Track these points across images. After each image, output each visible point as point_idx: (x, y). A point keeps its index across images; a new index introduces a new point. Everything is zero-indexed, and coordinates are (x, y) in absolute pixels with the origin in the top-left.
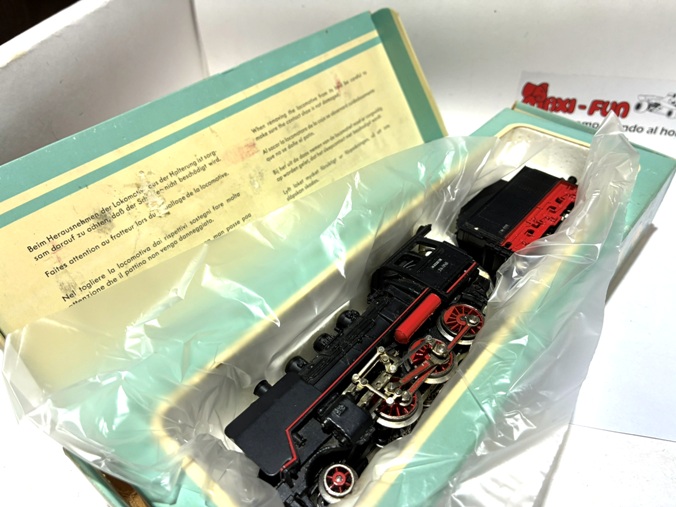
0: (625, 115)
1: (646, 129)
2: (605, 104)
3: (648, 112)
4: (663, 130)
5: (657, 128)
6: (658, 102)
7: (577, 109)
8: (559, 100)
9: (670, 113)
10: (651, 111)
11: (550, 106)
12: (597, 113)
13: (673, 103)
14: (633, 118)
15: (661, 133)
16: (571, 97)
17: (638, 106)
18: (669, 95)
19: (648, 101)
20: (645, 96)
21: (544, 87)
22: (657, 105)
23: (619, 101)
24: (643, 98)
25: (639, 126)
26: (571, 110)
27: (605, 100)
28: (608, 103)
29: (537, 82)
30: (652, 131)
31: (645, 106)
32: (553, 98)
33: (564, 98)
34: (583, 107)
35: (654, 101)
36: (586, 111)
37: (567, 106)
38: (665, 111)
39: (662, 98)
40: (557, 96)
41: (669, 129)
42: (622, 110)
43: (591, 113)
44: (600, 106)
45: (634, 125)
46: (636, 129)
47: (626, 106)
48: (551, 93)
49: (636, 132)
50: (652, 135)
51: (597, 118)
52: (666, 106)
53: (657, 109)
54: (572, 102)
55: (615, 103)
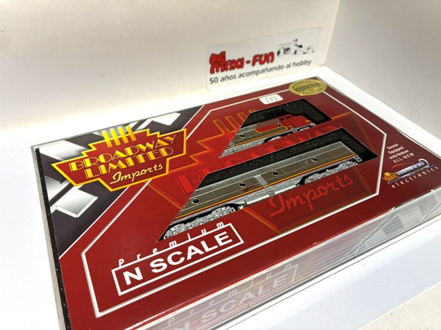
0: (272, 61)
1: (285, 66)
2: (260, 56)
3: (284, 55)
4: (294, 63)
5: (290, 64)
7: (245, 64)
8: (233, 61)
9: (295, 52)
10: (286, 54)
11: (229, 67)
12: (257, 63)
13: (296, 45)
14: (278, 61)
15: (293, 66)
16: (240, 57)
17: (279, 53)
18: (293, 41)
19: (283, 48)
20: (281, 45)
21: (223, 54)
22: (288, 49)
23: (268, 52)
24: (280, 47)
25: (281, 65)
26: (241, 66)
27: (260, 53)
28: (262, 55)
29: (218, 52)
30: (289, 66)
31: (282, 51)
32: (229, 61)
33: (236, 59)
34: (248, 62)
35: (286, 47)
36: (251, 64)
37: (239, 63)
38: (293, 51)
39: (290, 44)
40: (232, 59)
41: (296, 62)
42: (270, 58)
43: (253, 64)
44: (258, 58)
45: (278, 65)
46: (280, 67)
47: (272, 54)
48: (227, 58)
49: (280, 70)
50: (289, 69)
51: (258, 67)
52: (293, 48)
53: (288, 52)
54: (242, 60)
55: (266, 54)
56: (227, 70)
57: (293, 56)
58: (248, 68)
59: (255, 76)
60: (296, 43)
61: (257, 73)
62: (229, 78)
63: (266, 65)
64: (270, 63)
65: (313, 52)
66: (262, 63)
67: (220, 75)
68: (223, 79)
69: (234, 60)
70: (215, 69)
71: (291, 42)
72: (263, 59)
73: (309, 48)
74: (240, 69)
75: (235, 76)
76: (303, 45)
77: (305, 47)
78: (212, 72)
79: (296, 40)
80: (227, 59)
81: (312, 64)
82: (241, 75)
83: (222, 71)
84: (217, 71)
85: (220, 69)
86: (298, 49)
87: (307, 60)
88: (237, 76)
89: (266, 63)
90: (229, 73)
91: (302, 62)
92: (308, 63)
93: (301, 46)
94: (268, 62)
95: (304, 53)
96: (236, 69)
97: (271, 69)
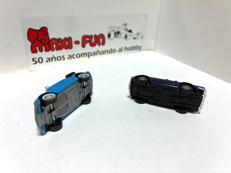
0: (103, 43)
1: (117, 50)
2: (90, 37)
3: (115, 39)
4: (125, 48)
5: (122, 48)
6: (119, 30)
7: (74, 45)
9: (126, 37)
10: (116, 37)
11: (55, 46)
12: (88, 45)
13: (126, 29)
14: (110, 44)
15: (125, 50)
16: (67, 37)
17: (109, 36)
18: (123, 25)
19: (113, 31)
20: (111, 28)
21: (44, 30)
22: (118, 33)
23: (98, 34)
24: (110, 29)
25: (113, 48)
26: (70, 47)
27: (90, 35)
28: (92, 36)
29: (38, 27)
30: (120, 50)
32: (54, 39)
33: (63, 38)
34: (77, 43)
35: (116, 31)
36: (80, 45)
37: (67, 43)
38: (123, 36)
39: (120, 27)
40: (57, 38)
41: (128, 47)
42: (101, 40)
43: (83, 46)
44: (88, 39)
45: (110, 49)
46: (112, 51)
47: (102, 36)
48: (52, 35)
49: (113, 53)
50: (121, 53)
51: (88, 48)
52: (123, 33)
53: (119, 35)
54: (69, 39)
55: (95, 36)
56: (53, 50)
57: (124, 40)
58: (77, 49)
59: (86, 58)
60: (126, 27)
61: (88, 55)
62: (56, 59)
63: (97, 48)
64: (101, 46)
65: (142, 37)
66: (93, 45)
67: (45, 55)
68: (49, 60)
69: (59, 39)
70: (37, 48)
71: (121, 25)
72: (93, 41)
73: (138, 34)
74: (69, 50)
75: (63, 57)
76: (133, 31)
77: (135, 32)
78: (34, 51)
79: (126, 25)
80: (51, 37)
81: (142, 48)
82: (71, 57)
83: (47, 50)
84: (41, 50)
85: (44, 48)
86: (128, 34)
87: (138, 45)
88: (66, 57)
89: (97, 45)
90: (56, 53)
91: (133, 47)
92: (138, 48)
93: (130, 31)
94: (99, 45)
95: (134, 38)
96: (64, 49)
97: (103, 52)
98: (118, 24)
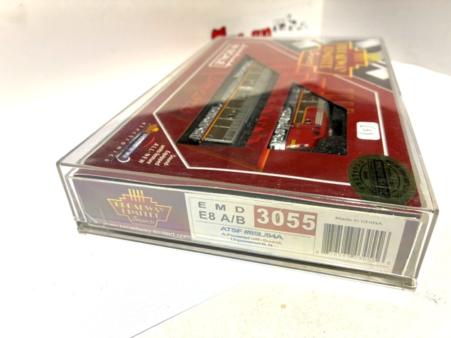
57: (289, 31)
60: (289, 18)
71: (284, 17)
76: (297, 21)
79: (289, 16)
86: (292, 25)
93: (294, 22)
98: (282, 16)
